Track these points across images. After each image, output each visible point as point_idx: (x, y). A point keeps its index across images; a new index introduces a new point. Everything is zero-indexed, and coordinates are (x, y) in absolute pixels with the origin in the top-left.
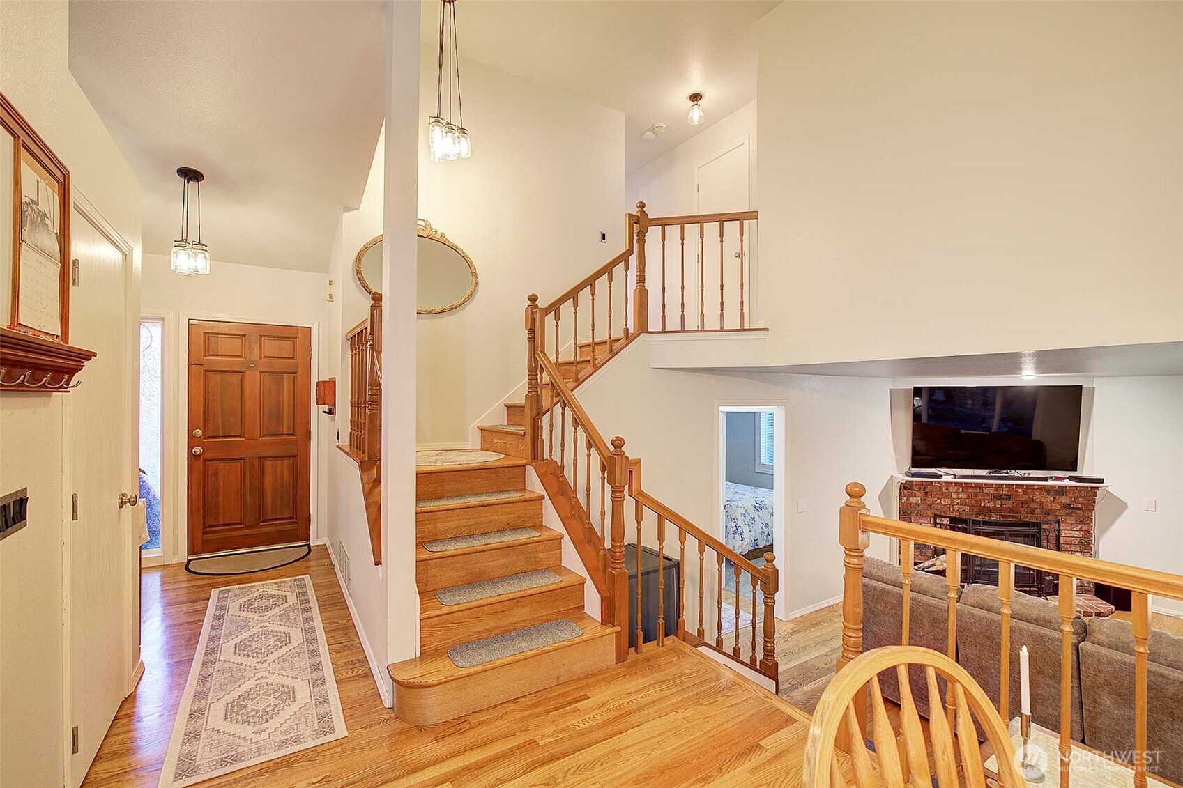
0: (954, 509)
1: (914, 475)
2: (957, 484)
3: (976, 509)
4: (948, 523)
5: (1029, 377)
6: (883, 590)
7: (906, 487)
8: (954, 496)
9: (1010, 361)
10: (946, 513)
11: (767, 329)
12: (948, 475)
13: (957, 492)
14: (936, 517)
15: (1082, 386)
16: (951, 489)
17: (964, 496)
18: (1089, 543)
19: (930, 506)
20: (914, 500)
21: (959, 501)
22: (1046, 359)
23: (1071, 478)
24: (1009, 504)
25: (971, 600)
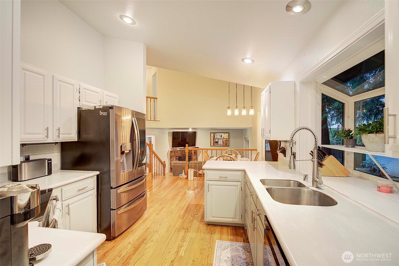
0: (178, 155)
1: (173, 149)
2: (180, 150)
3: (182, 155)
5: (190, 130)
6: (179, 165)
7: (171, 152)
9: (188, 129)
11: (159, 121)
12: (178, 149)
13: (179, 152)
14: (176, 157)
15: (196, 132)
18: (197, 158)
20: (173, 154)
22: (193, 129)
23: (195, 148)
25: (191, 163)
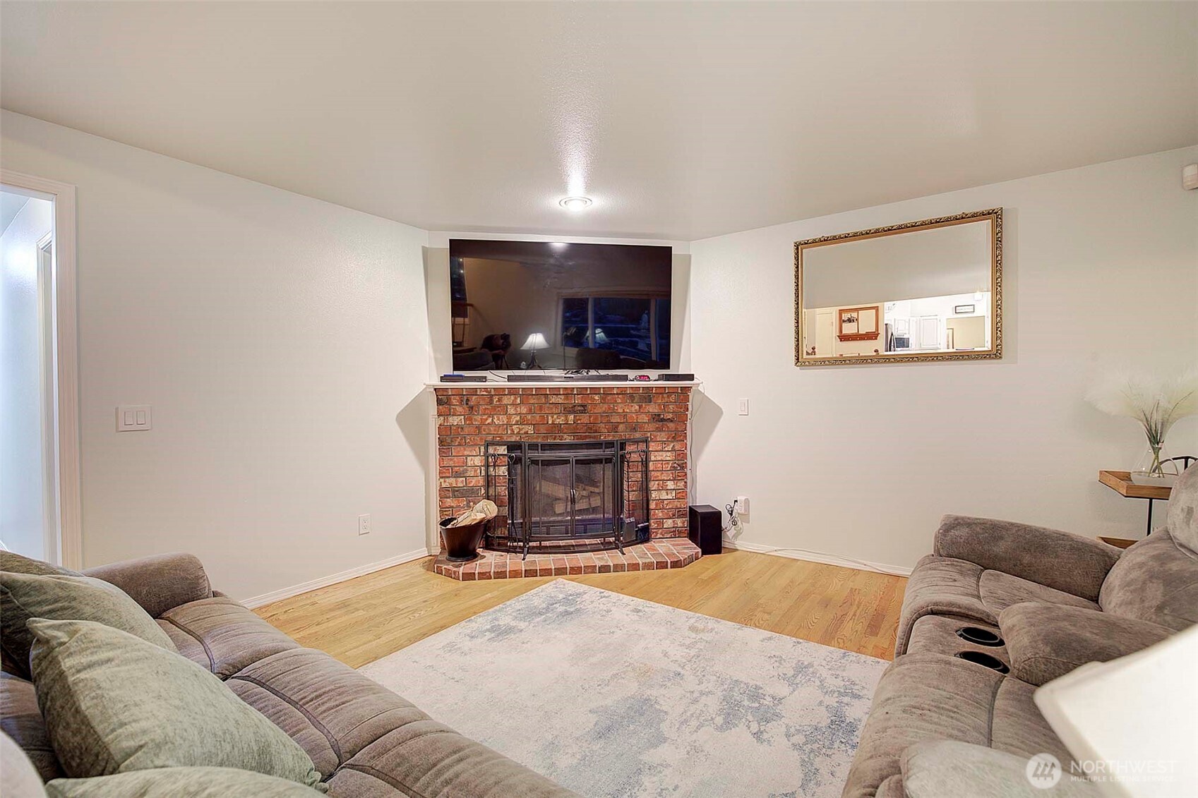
0: (512, 430)
1: (454, 380)
2: (512, 391)
4: (505, 452)
7: (441, 401)
8: (511, 410)
10: (501, 437)
13: (514, 404)
14: (487, 444)
15: (672, 247)
16: (505, 400)
17: (524, 410)
18: (684, 467)
19: (478, 428)
20: (454, 421)
21: (518, 418)
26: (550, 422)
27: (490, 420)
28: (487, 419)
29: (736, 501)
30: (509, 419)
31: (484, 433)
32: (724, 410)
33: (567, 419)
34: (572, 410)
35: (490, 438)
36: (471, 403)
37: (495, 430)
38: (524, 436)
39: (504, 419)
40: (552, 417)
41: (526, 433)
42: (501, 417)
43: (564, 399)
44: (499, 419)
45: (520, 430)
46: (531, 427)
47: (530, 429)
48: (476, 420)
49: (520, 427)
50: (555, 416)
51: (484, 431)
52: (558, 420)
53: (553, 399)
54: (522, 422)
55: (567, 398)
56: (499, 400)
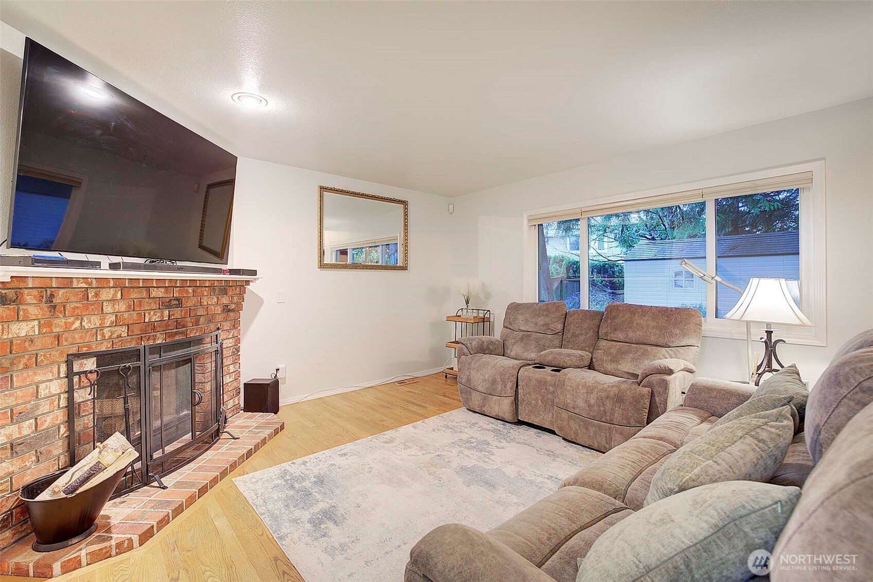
0: (103, 335)
4: (94, 367)
8: (108, 308)
10: (89, 347)
16: (106, 295)
17: (122, 307)
19: (58, 338)
21: (113, 318)
24: (178, 313)
26: (147, 320)
27: (77, 324)
28: (73, 323)
29: (278, 370)
30: (102, 319)
31: (65, 343)
32: (264, 300)
33: (162, 316)
34: (167, 304)
35: (74, 350)
36: (56, 300)
37: (81, 338)
38: (117, 340)
39: (96, 321)
40: (149, 314)
41: (119, 336)
42: (93, 318)
43: (165, 292)
44: (90, 321)
45: (112, 333)
46: (125, 329)
47: (123, 331)
48: (58, 326)
49: (113, 329)
50: (152, 313)
51: (66, 340)
52: (154, 317)
53: (155, 293)
54: (116, 323)
55: (166, 292)
56: (97, 295)
